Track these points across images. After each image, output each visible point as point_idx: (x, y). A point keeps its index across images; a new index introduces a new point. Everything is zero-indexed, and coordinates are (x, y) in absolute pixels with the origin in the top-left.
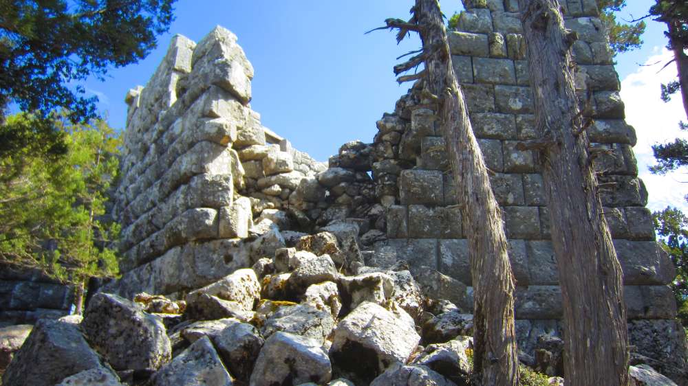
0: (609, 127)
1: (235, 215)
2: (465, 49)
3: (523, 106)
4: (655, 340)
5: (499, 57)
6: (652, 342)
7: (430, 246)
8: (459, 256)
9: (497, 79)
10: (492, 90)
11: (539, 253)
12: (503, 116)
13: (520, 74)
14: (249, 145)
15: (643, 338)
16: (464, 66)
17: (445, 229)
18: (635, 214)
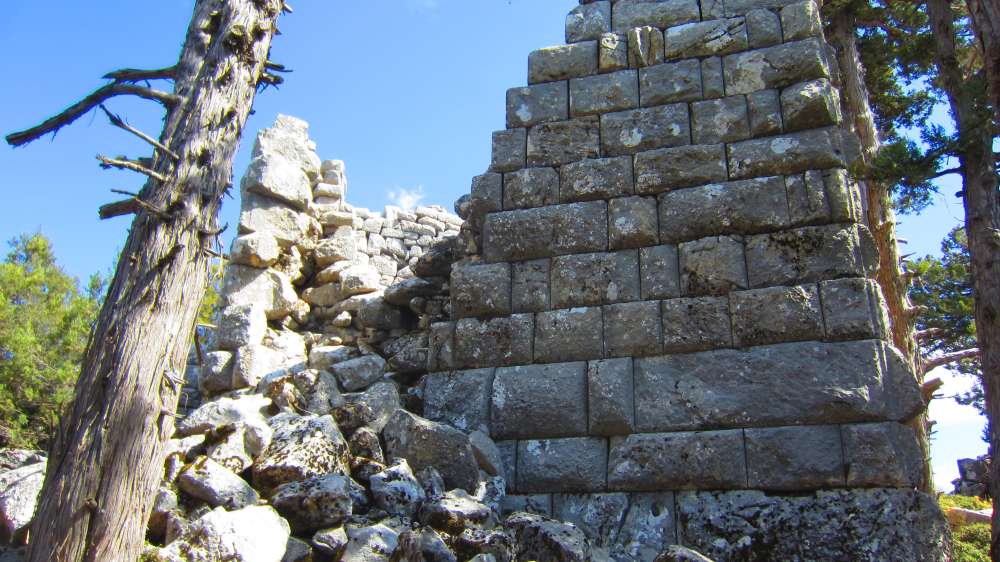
0: (796, 143)
1: (248, 357)
2: (555, 70)
3: (643, 139)
4: (847, 528)
5: (612, 69)
6: (839, 531)
7: (478, 380)
8: (515, 391)
9: (604, 105)
10: (597, 124)
11: (654, 377)
12: (609, 160)
13: (646, 89)
14: (331, 263)
15: (821, 524)
16: (553, 96)
17: (504, 350)
18: (836, 293)
